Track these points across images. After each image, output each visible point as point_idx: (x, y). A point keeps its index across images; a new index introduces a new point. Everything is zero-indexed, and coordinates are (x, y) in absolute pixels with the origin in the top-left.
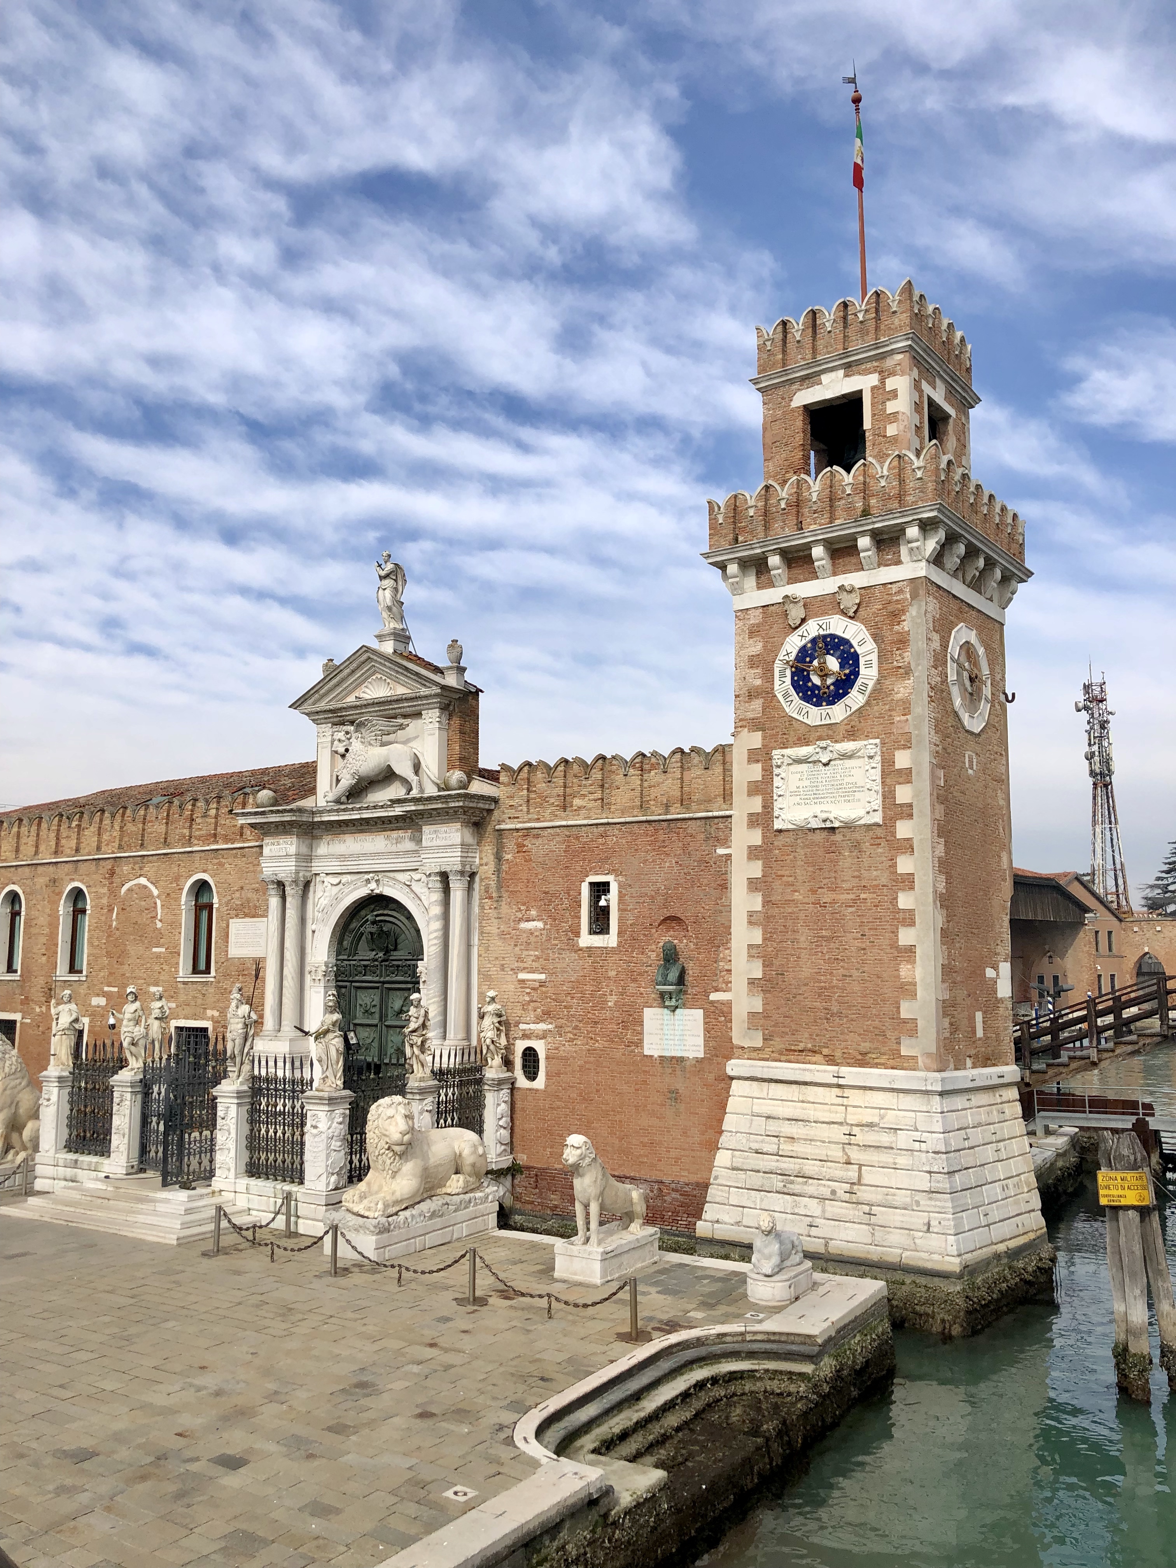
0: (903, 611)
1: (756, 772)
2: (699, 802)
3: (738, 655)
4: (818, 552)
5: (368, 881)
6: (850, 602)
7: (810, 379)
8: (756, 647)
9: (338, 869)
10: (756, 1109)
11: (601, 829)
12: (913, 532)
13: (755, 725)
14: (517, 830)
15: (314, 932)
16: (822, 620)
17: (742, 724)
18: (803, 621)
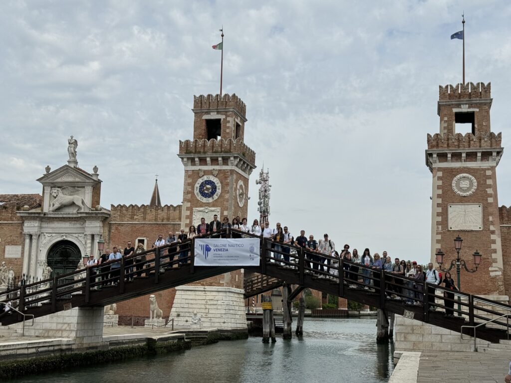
0: (228, 177)
1: (188, 213)
2: (172, 220)
3: (185, 182)
4: (208, 159)
5: (63, 236)
6: (216, 173)
7: (208, 113)
8: (190, 181)
9: (51, 232)
10: (183, 297)
11: (142, 225)
12: (232, 159)
13: (189, 201)
14: (116, 224)
15: (40, 250)
16: (208, 176)
17: (185, 200)
18: (203, 176)
